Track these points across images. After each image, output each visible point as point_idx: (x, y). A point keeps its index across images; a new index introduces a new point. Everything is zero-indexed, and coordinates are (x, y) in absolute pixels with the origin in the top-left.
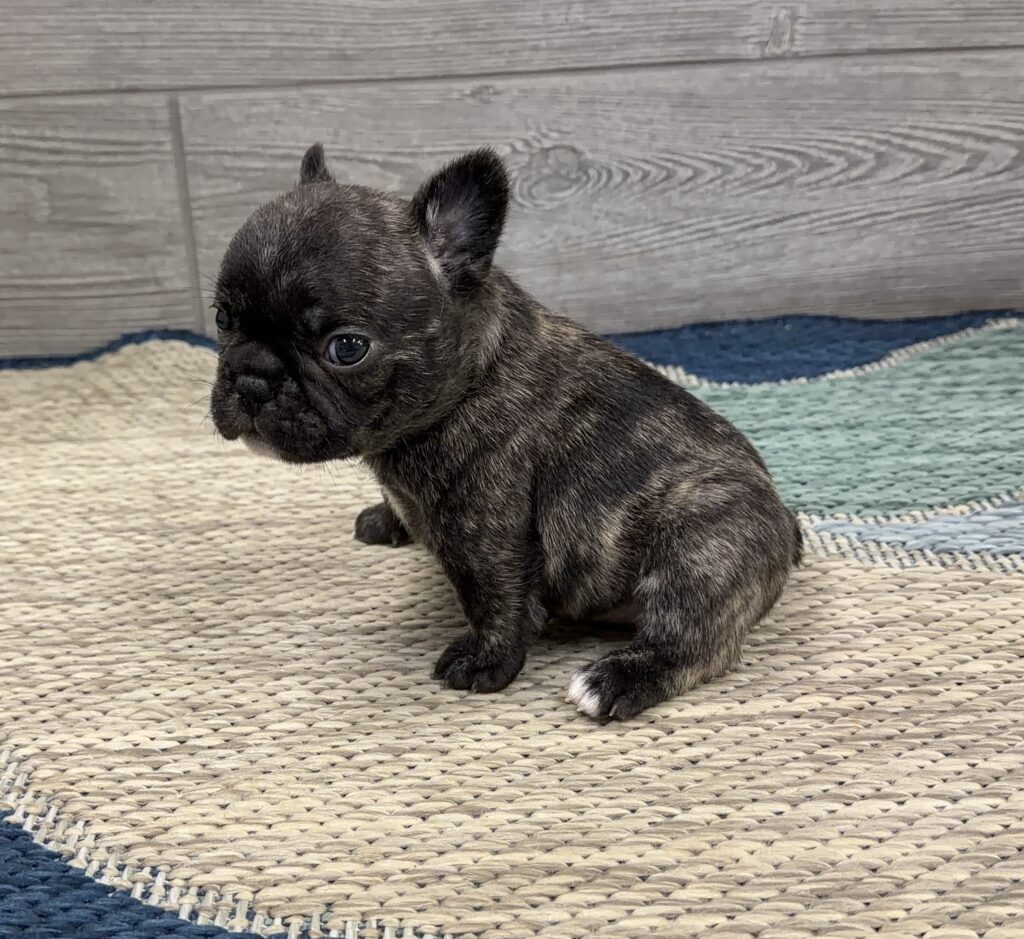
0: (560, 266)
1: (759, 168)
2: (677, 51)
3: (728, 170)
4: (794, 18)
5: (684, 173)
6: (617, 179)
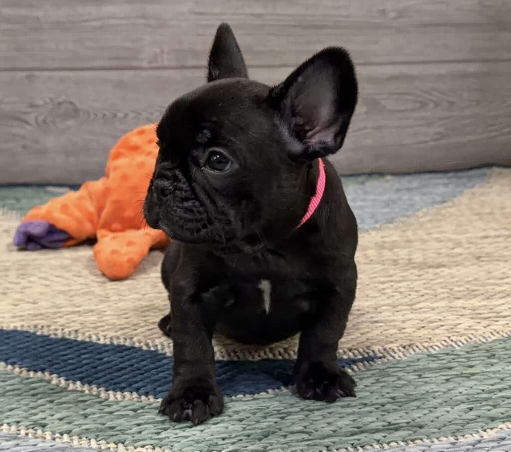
0: (67, 153)
1: (152, 114)
2: (114, 63)
3: (139, 114)
4: (162, 52)
5: (120, 115)
6: (92, 116)
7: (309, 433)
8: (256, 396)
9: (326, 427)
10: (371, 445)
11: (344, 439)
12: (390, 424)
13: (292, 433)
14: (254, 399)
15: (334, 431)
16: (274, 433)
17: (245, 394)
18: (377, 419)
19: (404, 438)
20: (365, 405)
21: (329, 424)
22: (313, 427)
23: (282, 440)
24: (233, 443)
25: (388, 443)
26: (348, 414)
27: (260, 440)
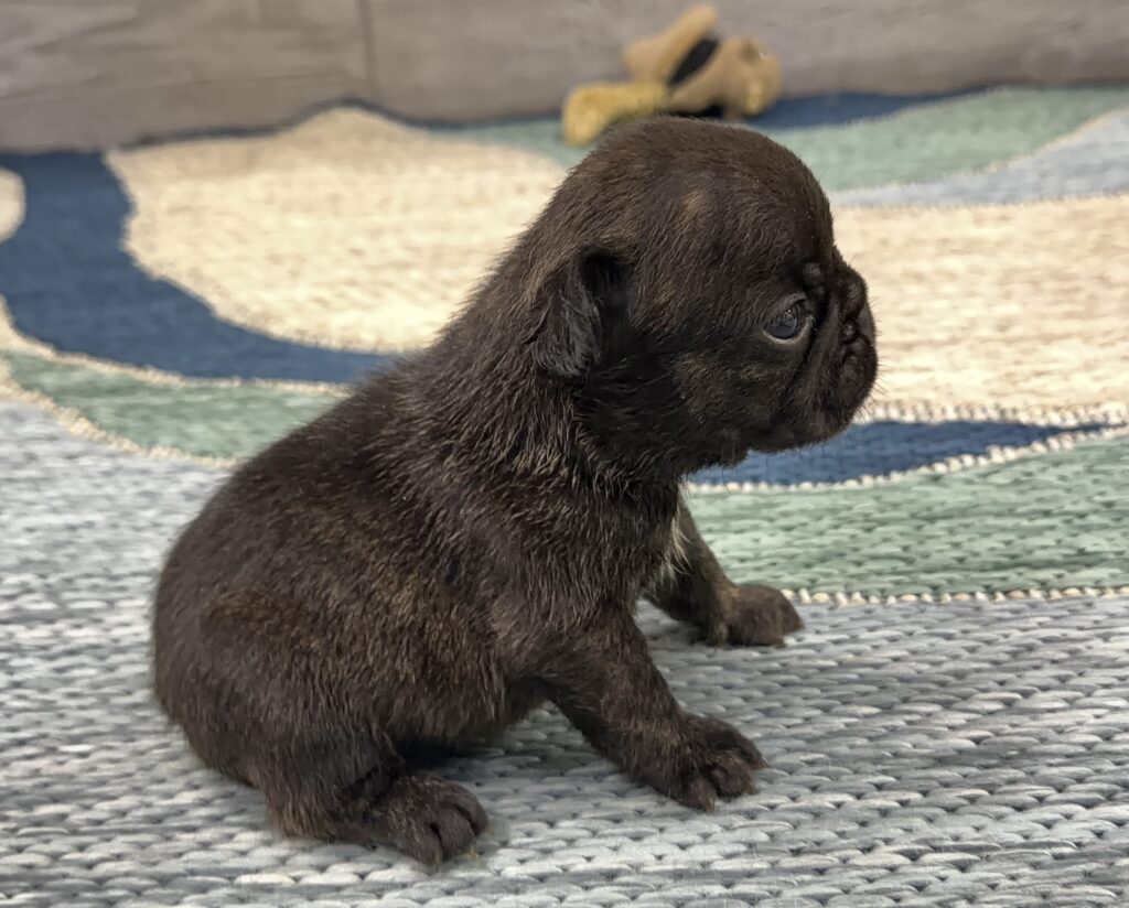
7: (909, 561)
8: (837, 487)
9: (949, 550)
10: (1026, 592)
11: (975, 575)
12: (1082, 552)
13: (875, 558)
14: (828, 493)
15: (961, 560)
16: (841, 555)
17: (815, 481)
18: (1059, 541)
19: (1098, 582)
20: (1047, 514)
21: (956, 545)
22: (922, 549)
23: (853, 570)
24: (758, 569)
25: (1062, 590)
26: (1003, 530)
27: (808, 566)
